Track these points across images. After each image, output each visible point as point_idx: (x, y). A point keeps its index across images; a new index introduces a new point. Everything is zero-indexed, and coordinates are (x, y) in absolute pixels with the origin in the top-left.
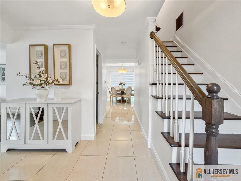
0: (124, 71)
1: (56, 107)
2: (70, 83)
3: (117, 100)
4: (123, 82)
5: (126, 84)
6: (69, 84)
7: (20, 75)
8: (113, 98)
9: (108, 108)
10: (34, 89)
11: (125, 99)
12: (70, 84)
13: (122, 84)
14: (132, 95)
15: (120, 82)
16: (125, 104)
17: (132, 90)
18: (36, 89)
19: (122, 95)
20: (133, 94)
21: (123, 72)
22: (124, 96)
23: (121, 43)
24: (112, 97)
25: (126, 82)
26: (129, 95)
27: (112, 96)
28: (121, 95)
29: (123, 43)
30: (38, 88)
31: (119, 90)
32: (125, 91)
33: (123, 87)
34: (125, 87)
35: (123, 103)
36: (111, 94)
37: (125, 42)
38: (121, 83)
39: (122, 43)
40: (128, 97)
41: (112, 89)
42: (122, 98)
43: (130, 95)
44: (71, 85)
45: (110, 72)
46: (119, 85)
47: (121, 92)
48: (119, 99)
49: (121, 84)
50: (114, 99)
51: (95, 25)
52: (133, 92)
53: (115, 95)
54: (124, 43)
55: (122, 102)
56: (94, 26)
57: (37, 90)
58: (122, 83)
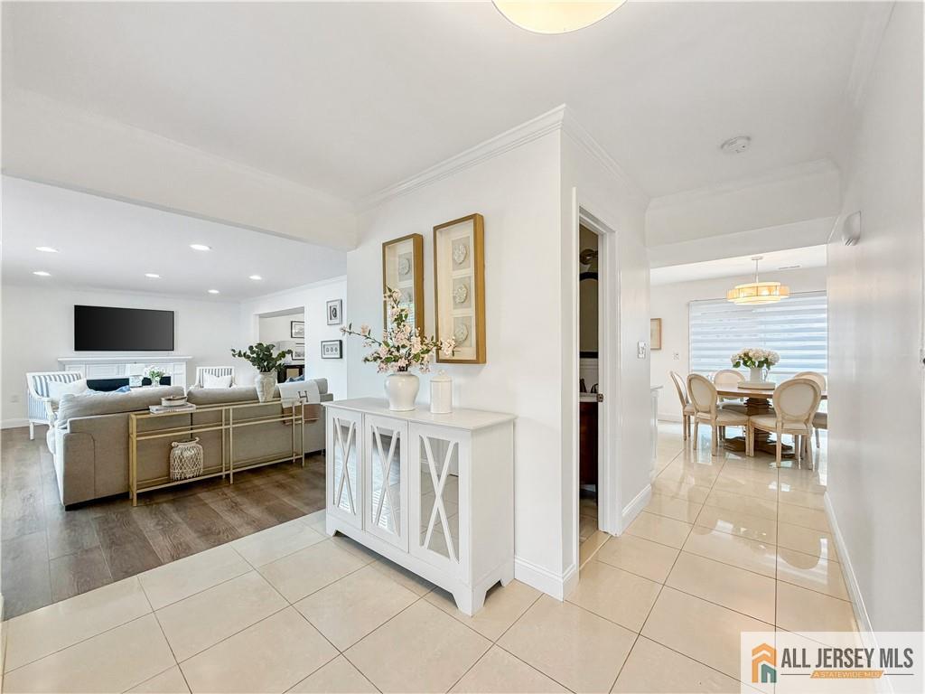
0: (765, 292)
1: (429, 438)
2: (478, 357)
3: (723, 436)
4: (758, 348)
5: (781, 361)
6: (475, 358)
7: (350, 333)
8: (697, 424)
9: (670, 469)
10: (383, 375)
11: (773, 437)
12: (480, 358)
13: (754, 363)
14: (820, 421)
15: (741, 353)
16: (774, 464)
17: (818, 397)
18: (387, 375)
19: (750, 415)
20: (825, 416)
21: (756, 298)
22: (763, 422)
23: (722, 146)
24: (692, 418)
25: (779, 353)
26: (797, 421)
27: (693, 414)
28: (746, 418)
29: (732, 143)
30: (391, 371)
31: (736, 390)
32: (771, 396)
33: (759, 375)
34: (773, 378)
35: (755, 456)
36: (688, 408)
37: (748, 139)
38: (746, 355)
39: (726, 147)
40: (788, 431)
41: (690, 381)
42: (752, 430)
43: (806, 422)
44: (485, 362)
45: (688, 305)
46: (737, 365)
47: (746, 399)
48: (734, 432)
49: (746, 359)
50: (706, 431)
51: (564, 105)
52: (823, 407)
53: (709, 412)
54: (741, 142)
55: (752, 453)
56: (560, 110)
57: (390, 378)
58: (750, 354)
